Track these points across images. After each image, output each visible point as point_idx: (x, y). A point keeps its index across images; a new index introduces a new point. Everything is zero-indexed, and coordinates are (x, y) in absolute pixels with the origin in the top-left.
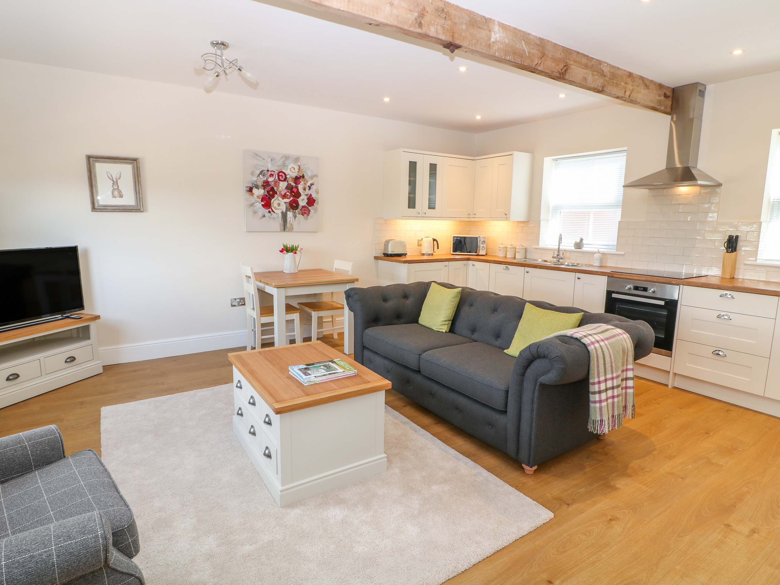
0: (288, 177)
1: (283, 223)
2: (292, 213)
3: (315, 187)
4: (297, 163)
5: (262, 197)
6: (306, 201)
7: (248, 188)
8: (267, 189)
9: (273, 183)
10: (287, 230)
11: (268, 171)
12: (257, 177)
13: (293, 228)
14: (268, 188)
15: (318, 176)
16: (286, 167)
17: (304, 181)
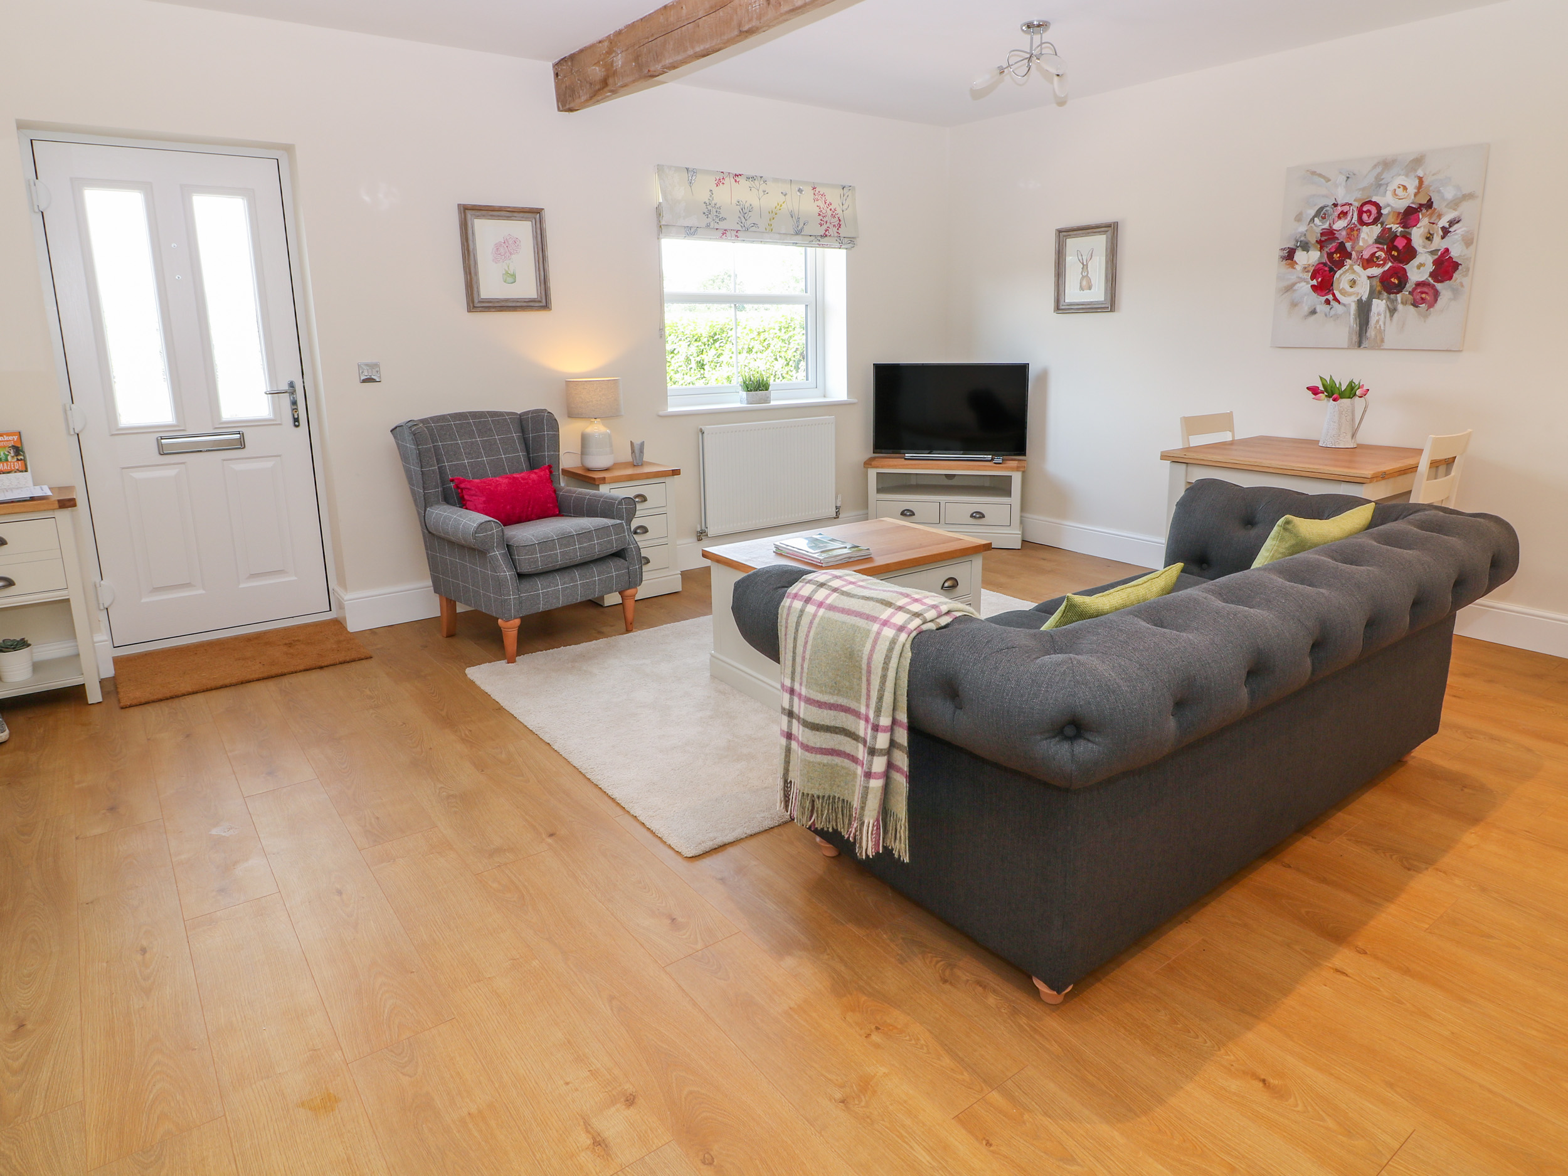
0: (1384, 212)
1: (1358, 328)
2: (1384, 301)
3: (1463, 229)
4: (1416, 171)
5: (1313, 268)
6: (1430, 267)
7: (1285, 252)
8: (1327, 250)
9: (1344, 233)
10: (1365, 344)
11: (1335, 205)
12: (1309, 224)
13: (1382, 341)
14: (1331, 246)
15: (1478, 197)
16: (1382, 189)
17: (1431, 216)
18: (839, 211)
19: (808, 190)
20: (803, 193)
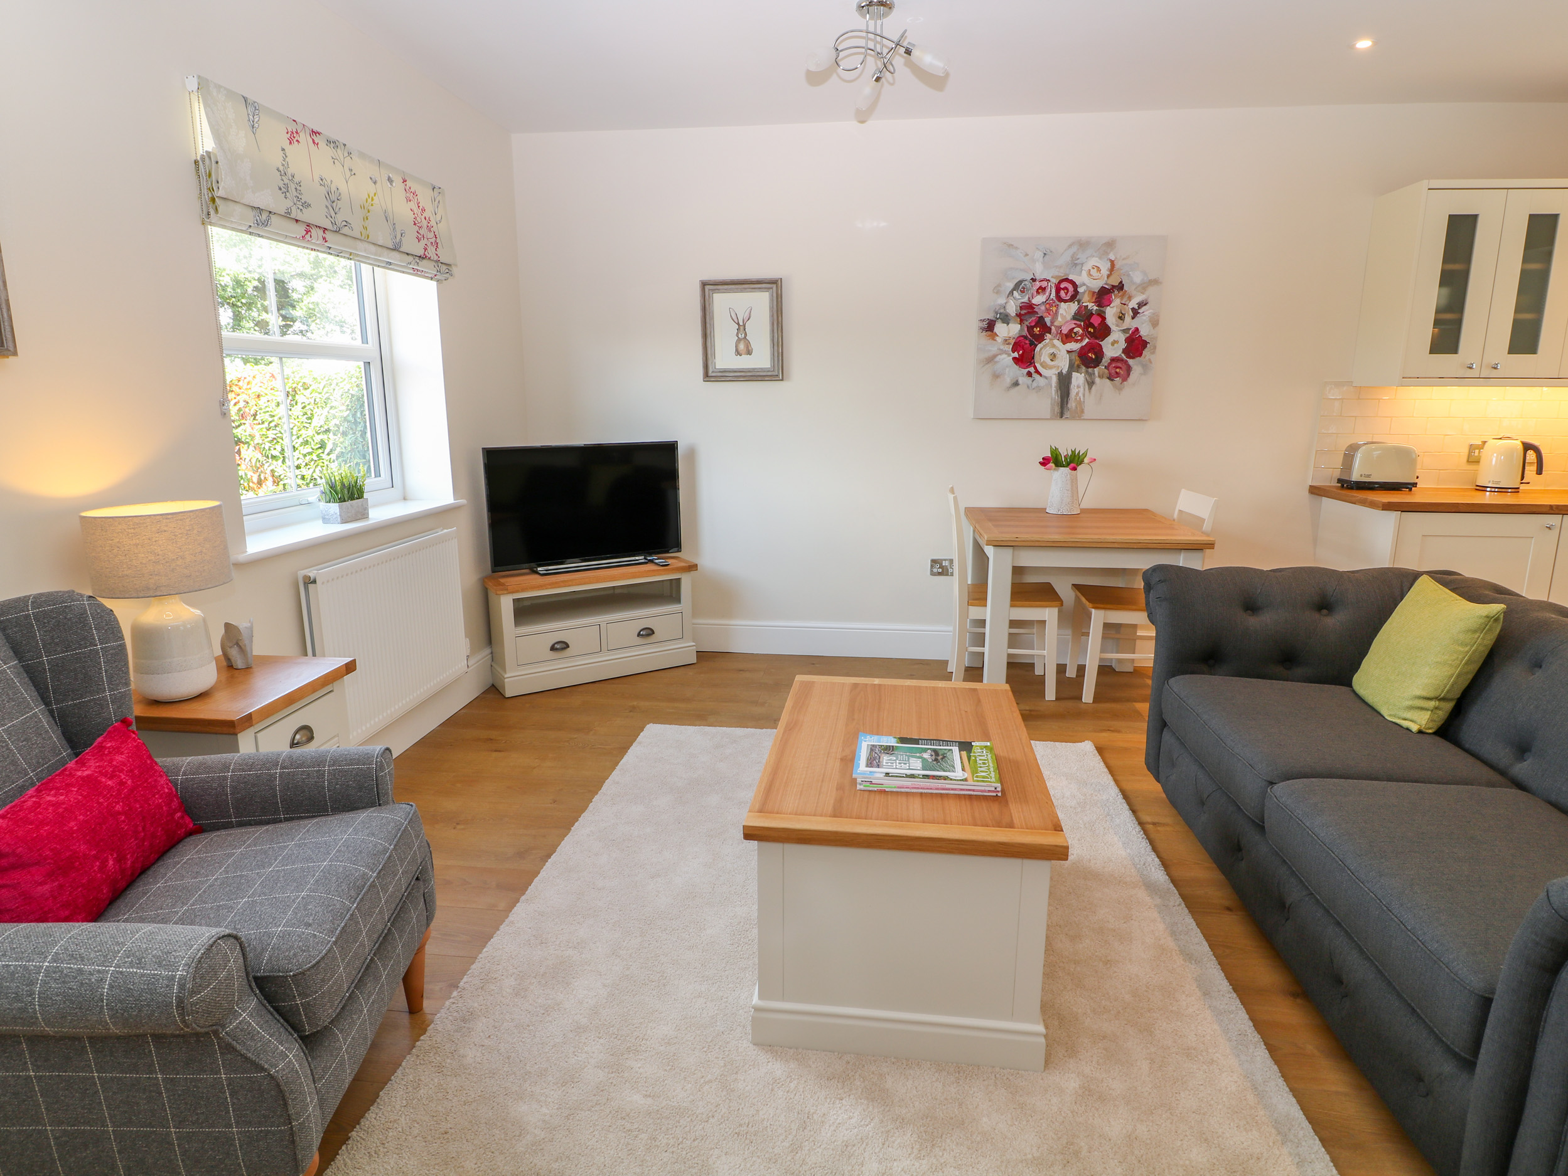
0: (1081, 290)
1: (1060, 400)
2: (1083, 374)
3: (1150, 311)
4: (1108, 254)
5: (1014, 341)
6: (1123, 345)
7: (984, 323)
8: (1027, 323)
9: (1043, 308)
10: (1067, 415)
11: (1034, 280)
12: (1008, 297)
13: (1082, 411)
14: (1032, 320)
15: (1161, 283)
16: (1078, 268)
17: (1122, 297)
18: (433, 223)
19: (397, 181)
20: (394, 184)
